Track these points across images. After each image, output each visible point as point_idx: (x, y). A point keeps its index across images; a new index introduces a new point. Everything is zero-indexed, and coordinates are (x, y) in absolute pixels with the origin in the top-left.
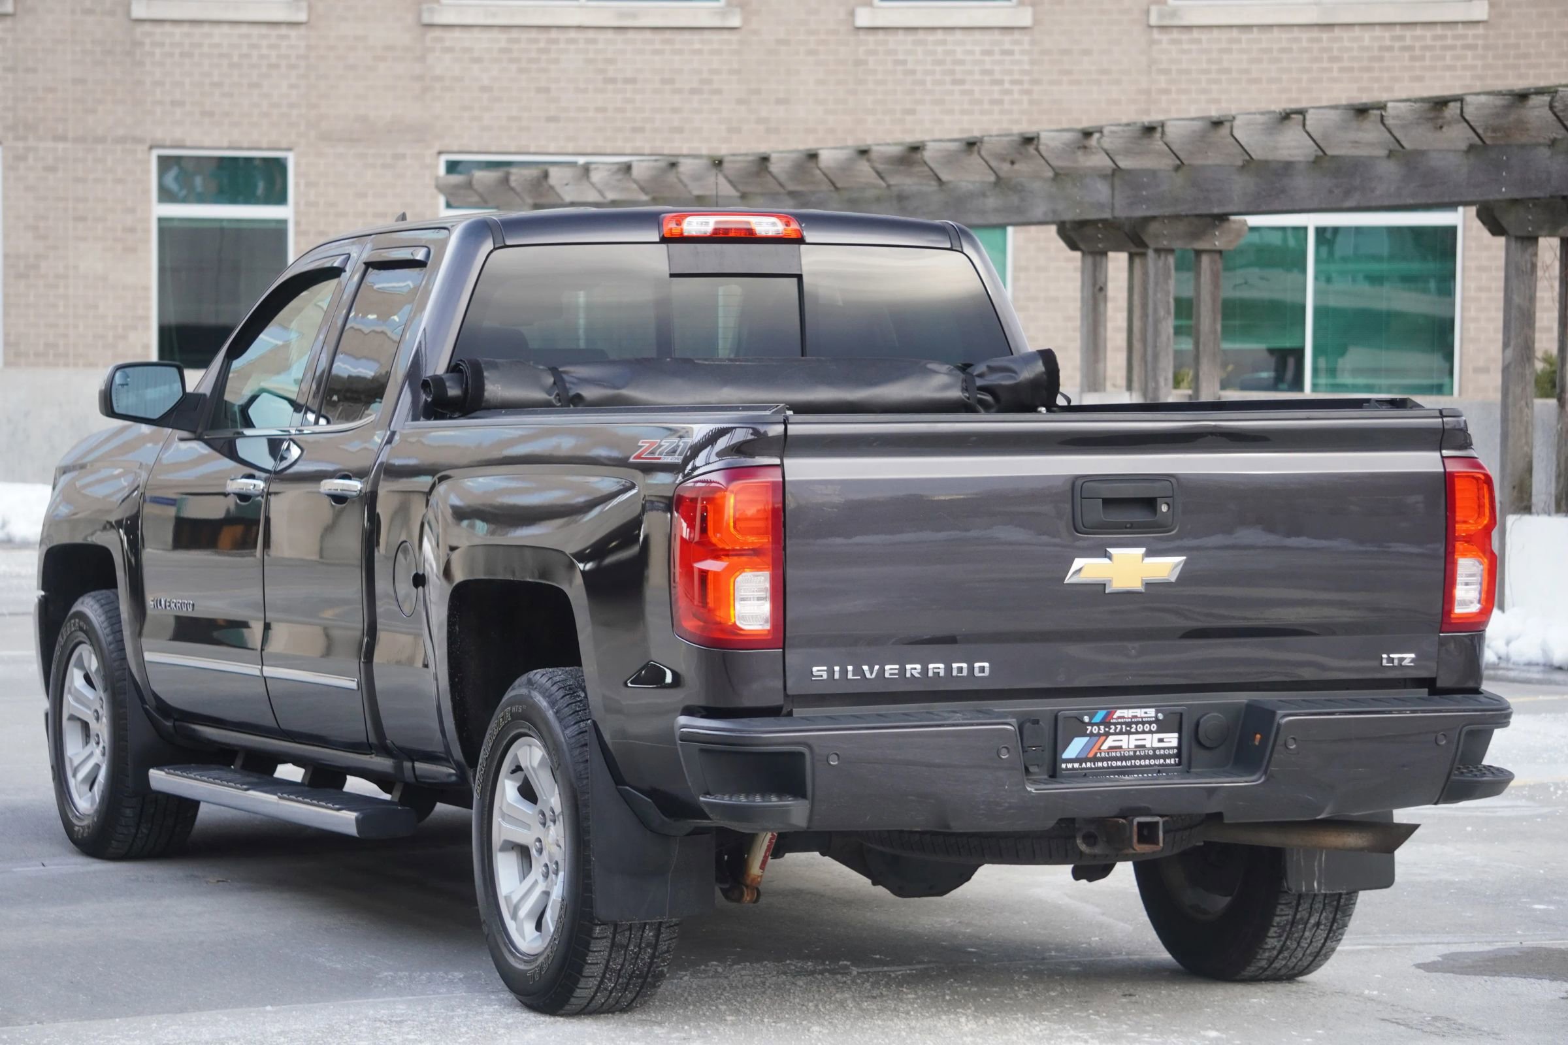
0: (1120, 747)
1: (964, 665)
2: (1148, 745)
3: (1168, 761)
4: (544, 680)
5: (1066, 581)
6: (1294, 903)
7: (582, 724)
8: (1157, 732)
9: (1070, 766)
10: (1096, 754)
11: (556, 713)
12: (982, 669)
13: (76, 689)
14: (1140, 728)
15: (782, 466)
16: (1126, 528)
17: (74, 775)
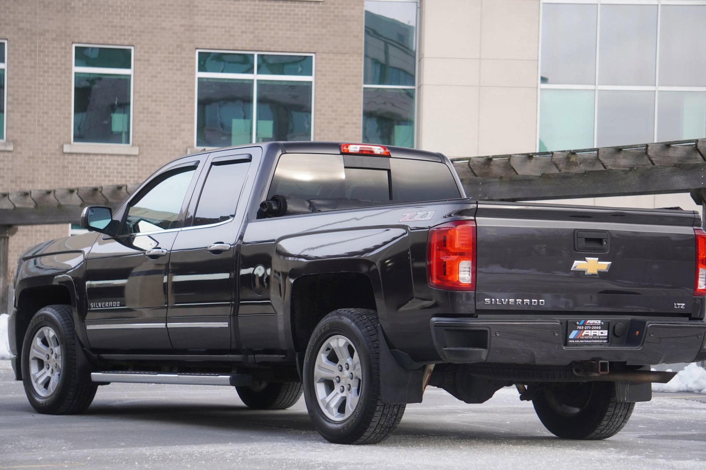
0: (588, 335)
1: (536, 301)
2: (597, 335)
3: (604, 341)
4: (345, 312)
5: (571, 270)
6: (615, 407)
7: (369, 328)
8: (601, 329)
9: (571, 341)
10: (580, 337)
11: (356, 324)
12: (542, 302)
13: (38, 346)
14: (595, 328)
15: (475, 220)
16: (592, 250)
17: (36, 381)
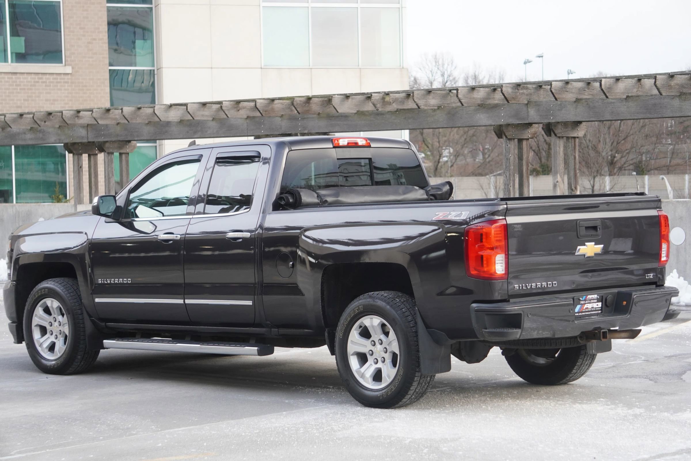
0: (588, 308)
1: (551, 283)
2: (594, 307)
4: (378, 295)
5: (576, 254)
6: (583, 357)
9: (576, 315)
10: (582, 310)
11: (391, 306)
12: (555, 284)
13: (40, 315)
15: (505, 219)
16: (590, 236)
17: (41, 345)
